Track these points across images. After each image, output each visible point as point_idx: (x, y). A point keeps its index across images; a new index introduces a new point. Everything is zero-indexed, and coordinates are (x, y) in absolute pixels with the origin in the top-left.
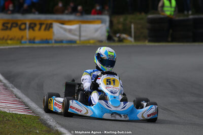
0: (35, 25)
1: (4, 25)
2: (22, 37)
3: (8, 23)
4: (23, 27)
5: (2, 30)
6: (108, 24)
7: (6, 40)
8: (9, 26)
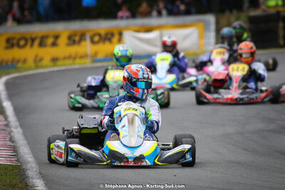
0: (112, 35)
1: (70, 38)
2: (96, 54)
3: (75, 35)
4: (96, 38)
5: (68, 45)
6: (213, 27)
7: (75, 58)
8: (77, 38)
